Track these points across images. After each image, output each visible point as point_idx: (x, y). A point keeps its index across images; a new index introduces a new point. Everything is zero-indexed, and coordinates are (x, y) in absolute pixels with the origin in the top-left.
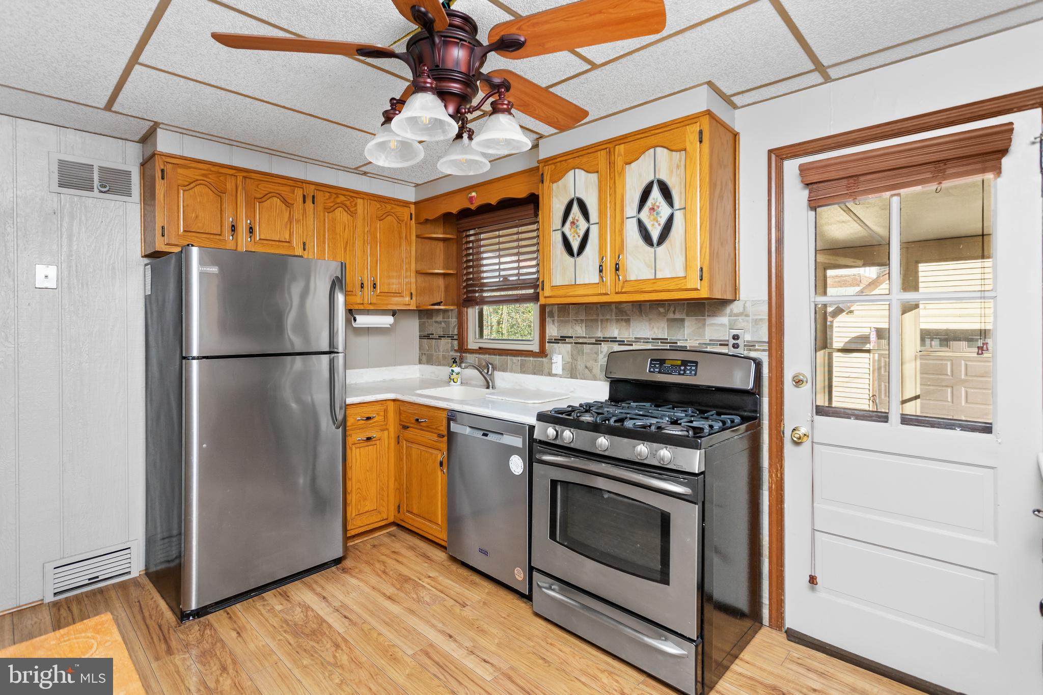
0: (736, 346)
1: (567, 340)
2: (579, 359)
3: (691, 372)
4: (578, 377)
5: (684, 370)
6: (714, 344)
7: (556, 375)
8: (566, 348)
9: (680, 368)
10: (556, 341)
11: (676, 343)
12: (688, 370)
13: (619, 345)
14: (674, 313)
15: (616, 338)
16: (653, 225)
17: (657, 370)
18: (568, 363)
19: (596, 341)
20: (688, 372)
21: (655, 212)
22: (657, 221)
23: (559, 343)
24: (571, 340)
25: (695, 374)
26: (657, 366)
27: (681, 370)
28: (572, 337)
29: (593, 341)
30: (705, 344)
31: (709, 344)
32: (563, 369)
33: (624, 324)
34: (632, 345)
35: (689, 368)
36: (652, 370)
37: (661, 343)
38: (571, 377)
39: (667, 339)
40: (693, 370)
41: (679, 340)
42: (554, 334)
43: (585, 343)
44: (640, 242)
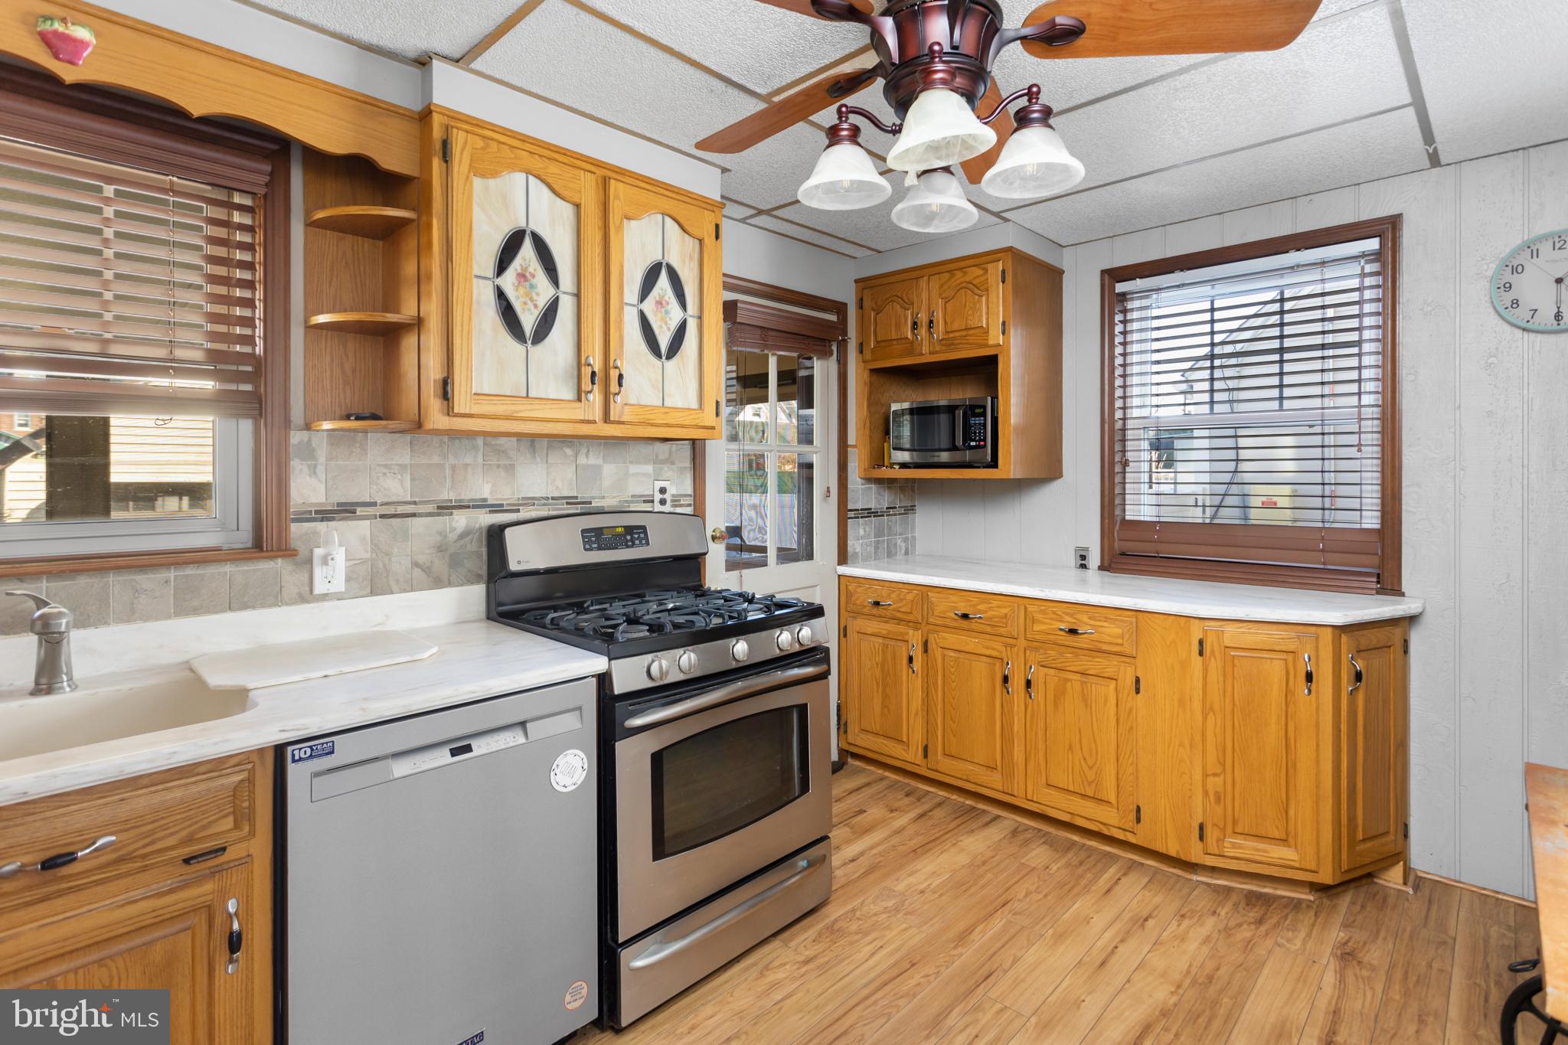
0: (663, 502)
1: (359, 511)
2: (395, 551)
3: (641, 542)
4: (395, 587)
5: (632, 540)
6: (637, 502)
7: (324, 597)
8: (359, 530)
9: (625, 537)
10: (325, 515)
11: (590, 503)
12: (637, 539)
13: (491, 512)
14: (587, 456)
15: (485, 500)
16: (661, 327)
17: (595, 546)
18: (364, 562)
19: (439, 508)
20: (637, 542)
21: (663, 310)
22: (666, 323)
23: (333, 519)
24: (370, 511)
25: (648, 544)
26: (593, 539)
27: (627, 541)
28: (374, 504)
29: (430, 508)
30: (627, 501)
31: (632, 502)
32: (348, 579)
33: (503, 473)
34: (518, 511)
35: (636, 536)
36: (587, 546)
37: (568, 503)
38: (373, 593)
39: (576, 497)
40: (643, 538)
41: (594, 498)
42: (314, 500)
43: (414, 515)
44: (643, 347)
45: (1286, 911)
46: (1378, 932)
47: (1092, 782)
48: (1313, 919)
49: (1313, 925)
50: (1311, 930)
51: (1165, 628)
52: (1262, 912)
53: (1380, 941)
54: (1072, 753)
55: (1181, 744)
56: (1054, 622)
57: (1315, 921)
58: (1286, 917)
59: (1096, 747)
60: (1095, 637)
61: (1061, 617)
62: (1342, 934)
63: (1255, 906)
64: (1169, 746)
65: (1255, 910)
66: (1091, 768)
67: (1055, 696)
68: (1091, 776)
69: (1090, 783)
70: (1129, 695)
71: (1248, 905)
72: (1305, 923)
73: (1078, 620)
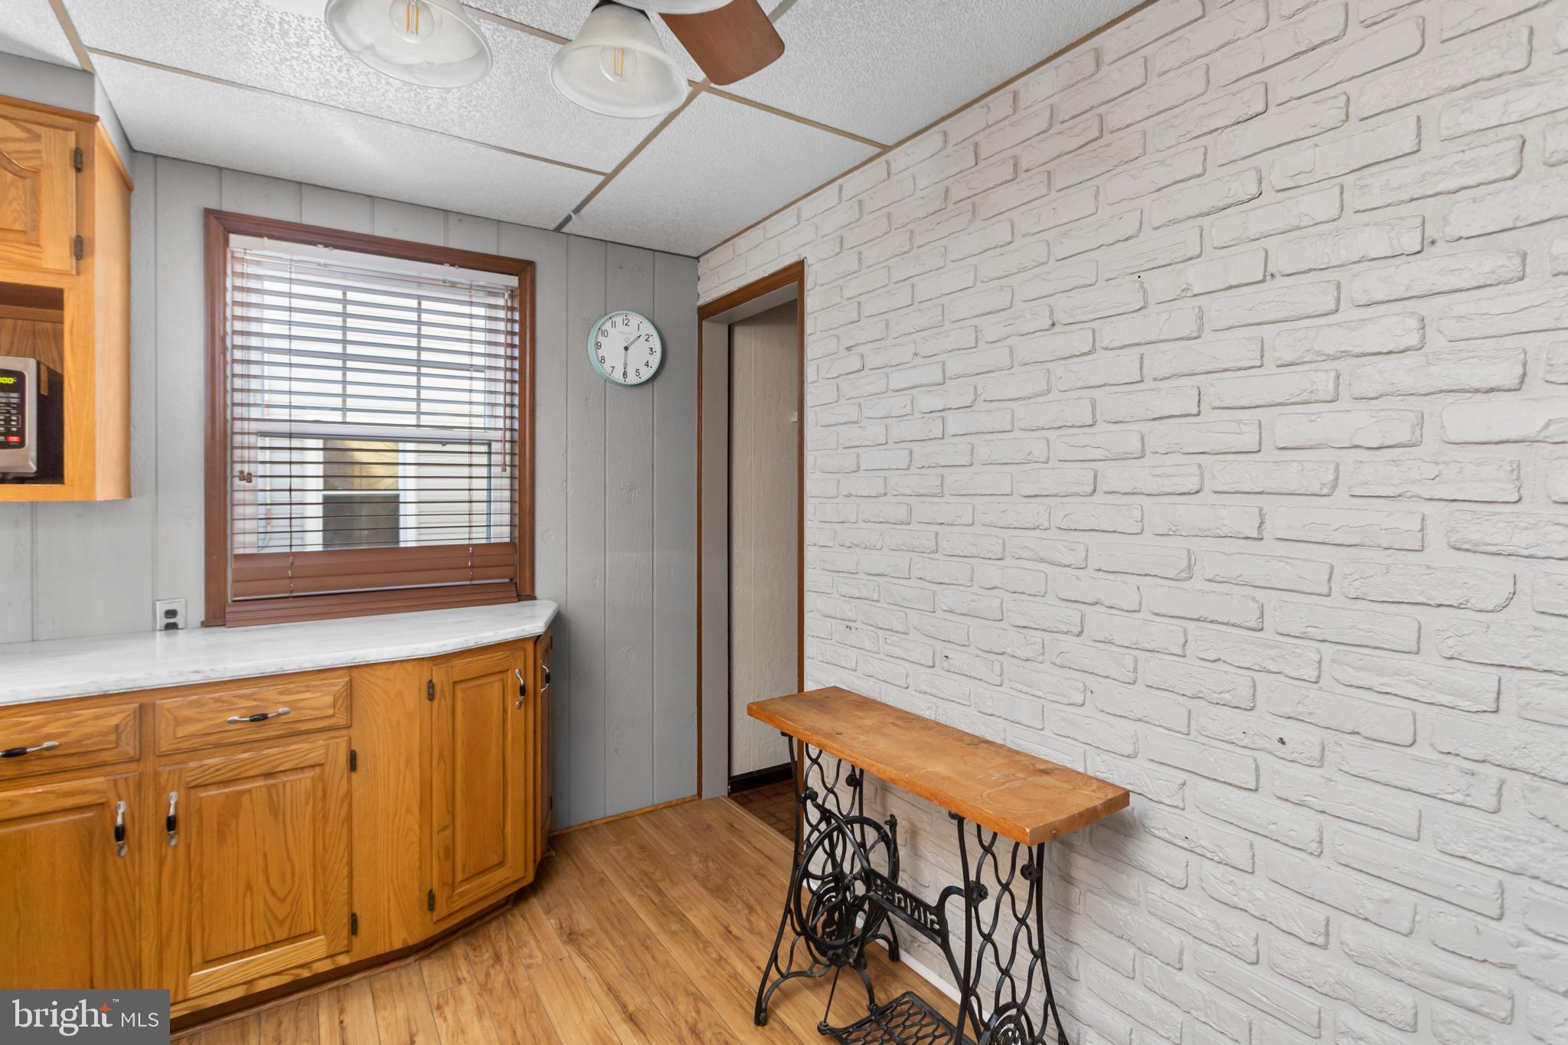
45: (504, 932)
46: (567, 901)
47: (284, 920)
48: (525, 924)
49: (531, 929)
50: (534, 935)
51: (389, 680)
52: (490, 949)
53: (574, 906)
54: (252, 895)
55: (409, 811)
56: (219, 714)
57: (528, 924)
58: (509, 938)
59: (293, 866)
60: (292, 716)
61: (232, 704)
62: (552, 921)
63: (480, 946)
64: (393, 821)
65: (484, 950)
66: (282, 901)
67: (219, 823)
68: (281, 911)
69: (281, 923)
70: (342, 777)
71: (475, 950)
72: (525, 932)
73: (262, 700)
